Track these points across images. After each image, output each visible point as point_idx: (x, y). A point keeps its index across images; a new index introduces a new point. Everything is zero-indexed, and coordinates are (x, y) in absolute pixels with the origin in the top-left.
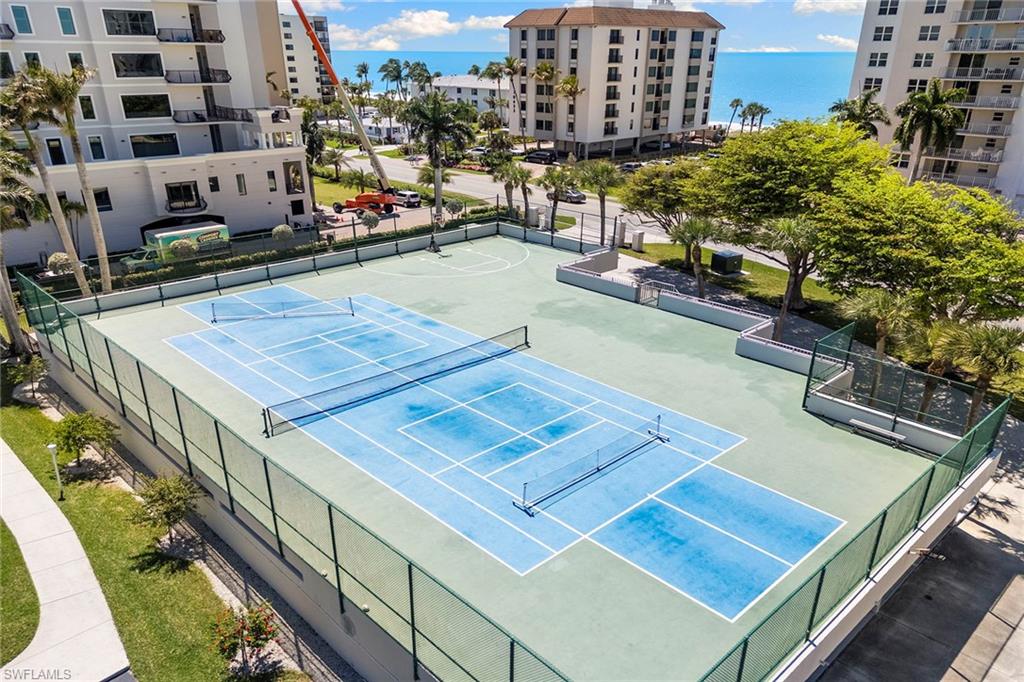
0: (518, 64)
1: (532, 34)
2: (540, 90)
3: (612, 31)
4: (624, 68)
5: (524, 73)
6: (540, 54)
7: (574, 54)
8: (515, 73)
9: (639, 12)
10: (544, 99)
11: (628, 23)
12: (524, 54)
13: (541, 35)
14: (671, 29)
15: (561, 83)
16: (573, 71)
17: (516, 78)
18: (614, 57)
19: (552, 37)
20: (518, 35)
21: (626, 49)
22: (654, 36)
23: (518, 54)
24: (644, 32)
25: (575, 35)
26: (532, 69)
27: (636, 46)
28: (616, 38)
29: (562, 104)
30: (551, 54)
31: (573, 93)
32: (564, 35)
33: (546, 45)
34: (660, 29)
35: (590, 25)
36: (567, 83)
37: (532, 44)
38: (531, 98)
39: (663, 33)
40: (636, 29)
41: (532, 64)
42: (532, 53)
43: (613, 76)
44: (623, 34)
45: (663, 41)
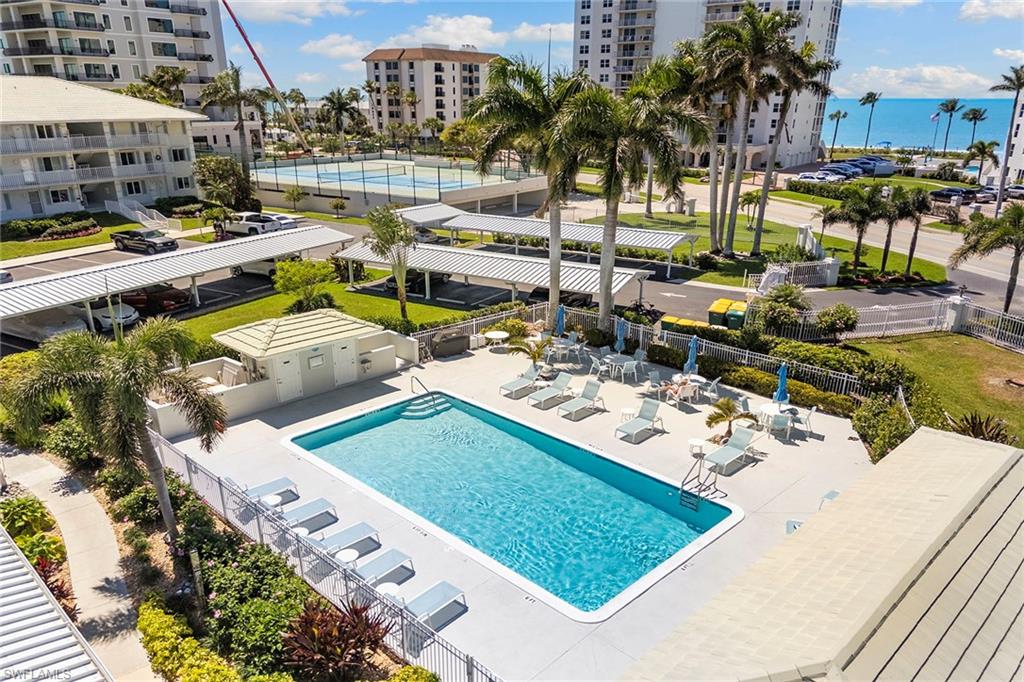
0: (375, 85)
1: (382, 66)
2: (390, 103)
3: (436, 64)
4: (447, 88)
5: (378, 92)
6: (389, 78)
7: (412, 78)
8: (373, 90)
9: (453, 52)
10: (394, 109)
11: (446, 59)
12: (377, 78)
13: (388, 66)
14: (475, 64)
15: (404, 97)
16: (413, 89)
17: (374, 94)
18: (439, 80)
19: (396, 67)
20: (372, 65)
21: (446, 76)
22: (464, 68)
23: (373, 79)
24: (457, 65)
25: (411, 66)
26: (384, 88)
27: (452, 74)
28: (438, 68)
29: (407, 110)
30: (396, 78)
31: (413, 104)
32: (405, 65)
33: (393, 72)
34: (468, 64)
35: (421, 60)
36: (409, 96)
37: (383, 71)
38: (385, 108)
39: (470, 66)
40: (451, 63)
41: (384, 85)
42: (383, 78)
43: (439, 93)
44: (443, 66)
45: (471, 71)
